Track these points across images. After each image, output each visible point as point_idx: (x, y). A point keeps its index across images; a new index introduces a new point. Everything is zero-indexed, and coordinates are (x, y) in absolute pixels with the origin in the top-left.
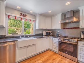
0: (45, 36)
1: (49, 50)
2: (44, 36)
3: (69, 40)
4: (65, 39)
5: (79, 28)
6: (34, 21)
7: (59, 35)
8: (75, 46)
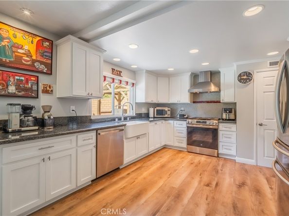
0: (154, 117)
1: (164, 148)
2: (152, 119)
3: (206, 122)
4: (200, 122)
5: (220, 102)
6: (133, 84)
7: (184, 115)
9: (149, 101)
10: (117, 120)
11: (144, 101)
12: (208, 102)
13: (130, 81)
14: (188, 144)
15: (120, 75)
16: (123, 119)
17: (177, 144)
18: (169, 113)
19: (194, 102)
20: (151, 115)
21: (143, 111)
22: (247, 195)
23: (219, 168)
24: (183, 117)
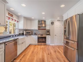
0: (26, 35)
1: (30, 45)
2: (25, 35)
3: (43, 35)
5: (46, 29)
6: (18, 21)
7: (36, 33)
8: (45, 38)
9: (25, 29)
10: (12, 36)
11: (23, 28)
12: (43, 29)
13: (17, 20)
14: (38, 42)
15: (12, 17)
16: (14, 36)
17: (34, 43)
18: (31, 33)
19: (39, 29)
20: (25, 34)
21: (21, 32)
23: (48, 48)
24: (35, 34)
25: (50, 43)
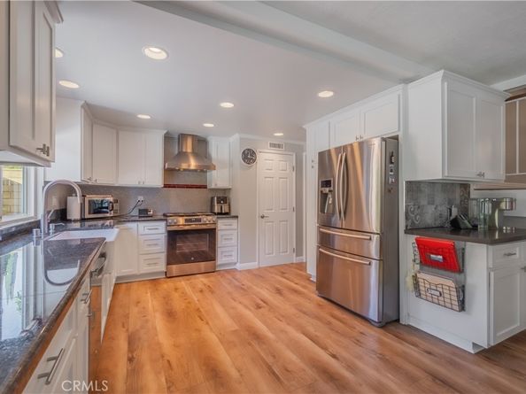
0: (83, 220)
3: (200, 220)
4: (190, 221)
7: (146, 211)
8: (211, 233)
14: (169, 263)
17: (145, 269)
19: (167, 186)
22: (293, 297)
24: (144, 215)
25: (234, 259)
